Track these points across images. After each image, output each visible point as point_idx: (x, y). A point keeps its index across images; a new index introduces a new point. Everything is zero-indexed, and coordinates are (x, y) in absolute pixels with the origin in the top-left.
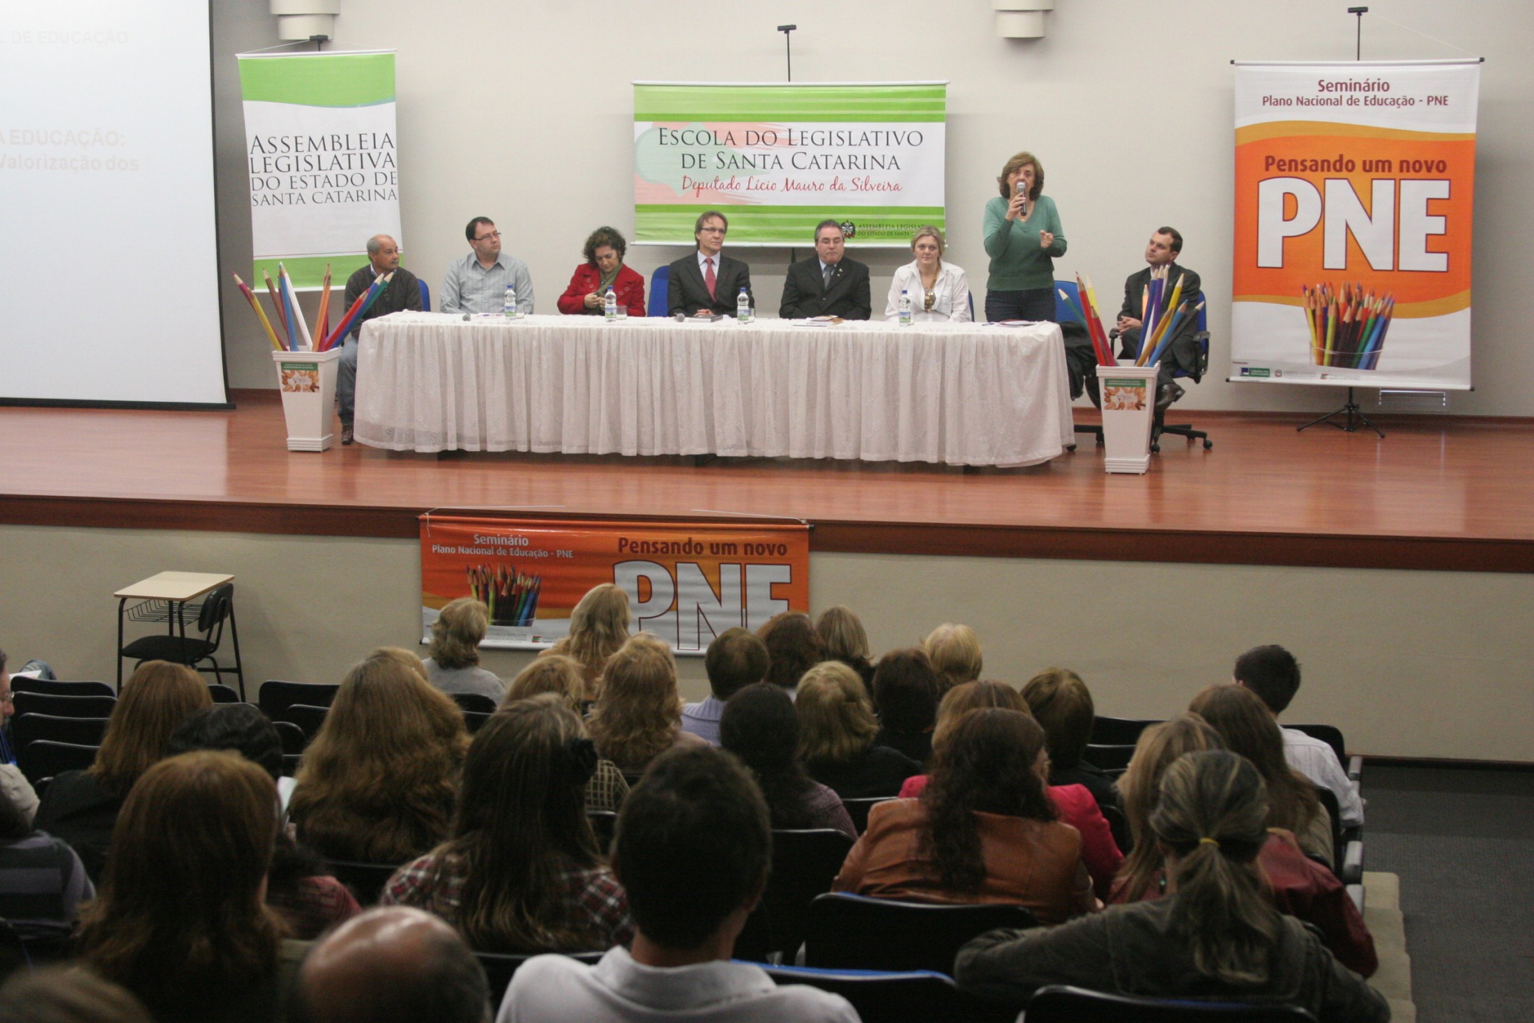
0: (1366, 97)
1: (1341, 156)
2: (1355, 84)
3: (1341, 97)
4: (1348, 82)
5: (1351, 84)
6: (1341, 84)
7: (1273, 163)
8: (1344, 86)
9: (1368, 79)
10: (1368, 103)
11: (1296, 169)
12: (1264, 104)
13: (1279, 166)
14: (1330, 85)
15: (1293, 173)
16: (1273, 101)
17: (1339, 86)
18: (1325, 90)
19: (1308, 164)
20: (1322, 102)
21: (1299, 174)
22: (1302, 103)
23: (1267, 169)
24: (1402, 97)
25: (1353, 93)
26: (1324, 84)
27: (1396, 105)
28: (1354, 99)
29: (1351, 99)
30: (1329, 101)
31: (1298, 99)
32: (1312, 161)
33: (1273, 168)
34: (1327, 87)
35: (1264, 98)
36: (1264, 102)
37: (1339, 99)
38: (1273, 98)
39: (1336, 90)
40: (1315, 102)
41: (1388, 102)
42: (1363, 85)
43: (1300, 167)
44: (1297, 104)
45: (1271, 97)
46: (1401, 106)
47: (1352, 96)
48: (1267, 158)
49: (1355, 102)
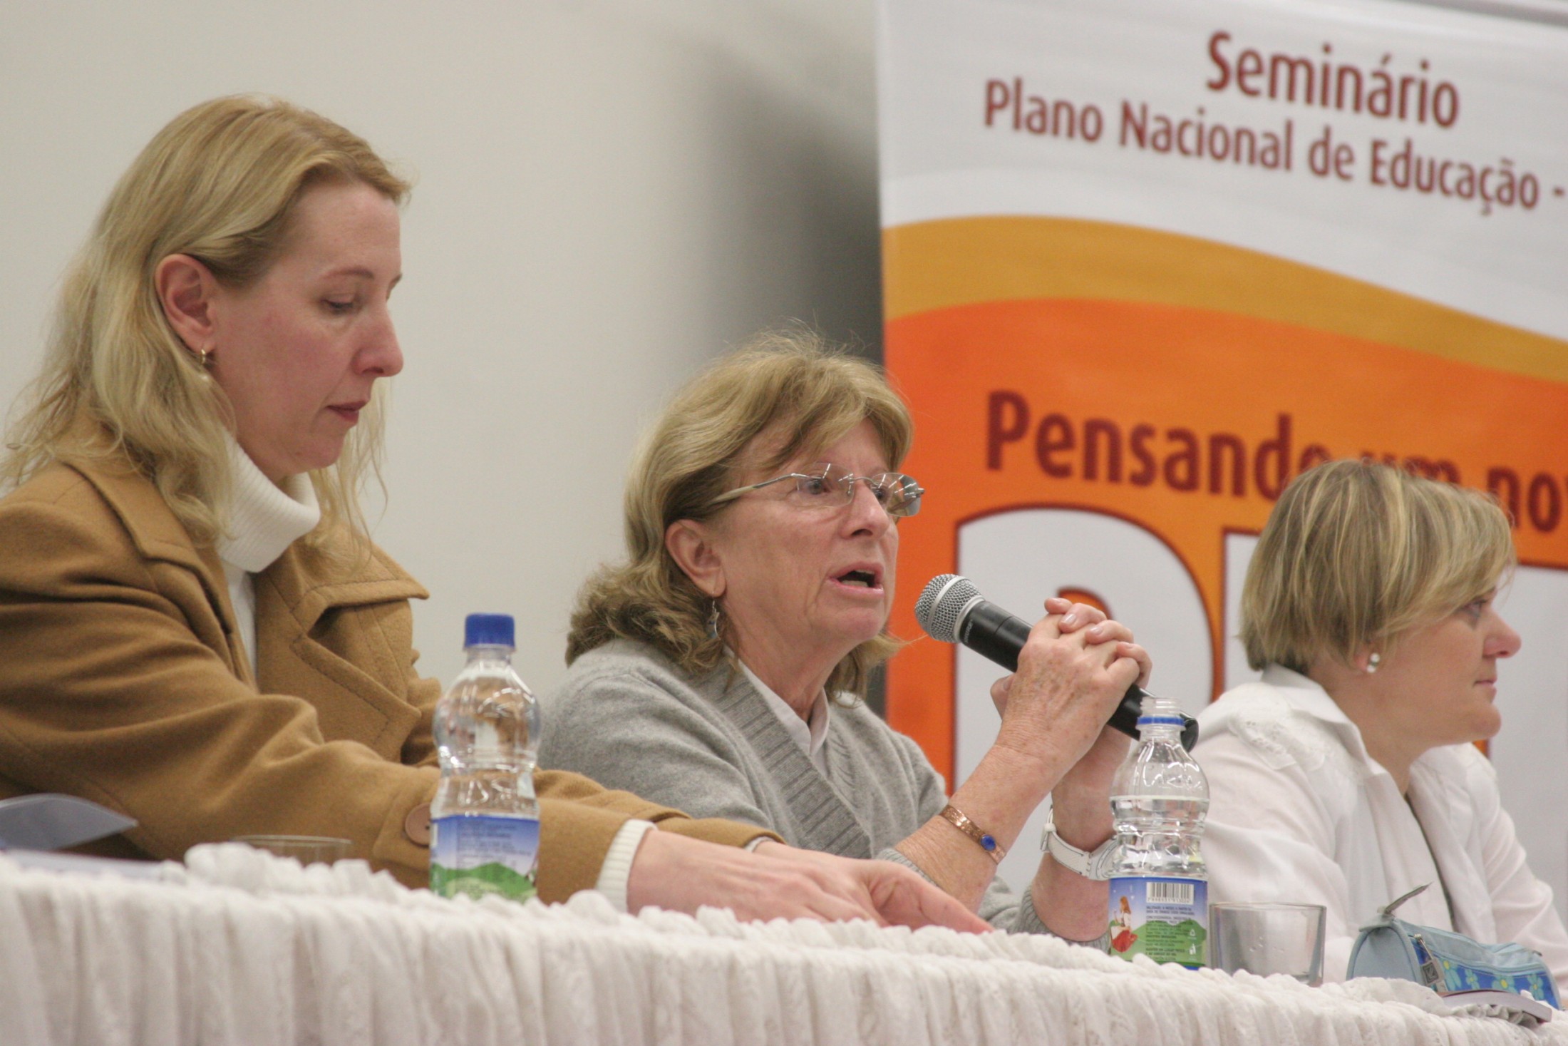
0: (1377, 145)
1: (1284, 423)
2: (1343, 72)
3: (1289, 127)
4: (1317, 59)
5: (1326, 70)
6: (1293, 65)
7: (1017, 433)
8: (1301, 74)
9: (1386, 59)
10: (1384, 173)
11: (1114, 476)
12: (989, 121)
13: (1043, 450)
14: (1250, 64)
15: (1101, 491)
16: (1027, 108)
17: (1283, 70)
18: (1233, 87)
19: (1160, 448)
20: (1219, 146)
21: (1124, 495)
22: (1140, 134)
23: (994, 461)
24: (1497, 166)
25: (1328, 116)
26: (1230, 52)
27: (1477, 203)
28: (1335, 142)
29: (1325, 143)
30: (1245, 142)
31: (1127, 113)
32: (1175, 435)
33: (1020, 454)
34: (1241, 73)
35: (991, 86)
36: (991, 108)
37: (1280, 132)
38: (1027, 92)
39: (1273, 93)
40: (1190, 139)
41: (1452, 177)
42: (1370, 85)
43: (1131, 464)
44: (1123, 141)
45: (1019, 84)
46: (1496, 206)
47: (1327, 132)
48: (997, 400)
49: (1338, 163)
